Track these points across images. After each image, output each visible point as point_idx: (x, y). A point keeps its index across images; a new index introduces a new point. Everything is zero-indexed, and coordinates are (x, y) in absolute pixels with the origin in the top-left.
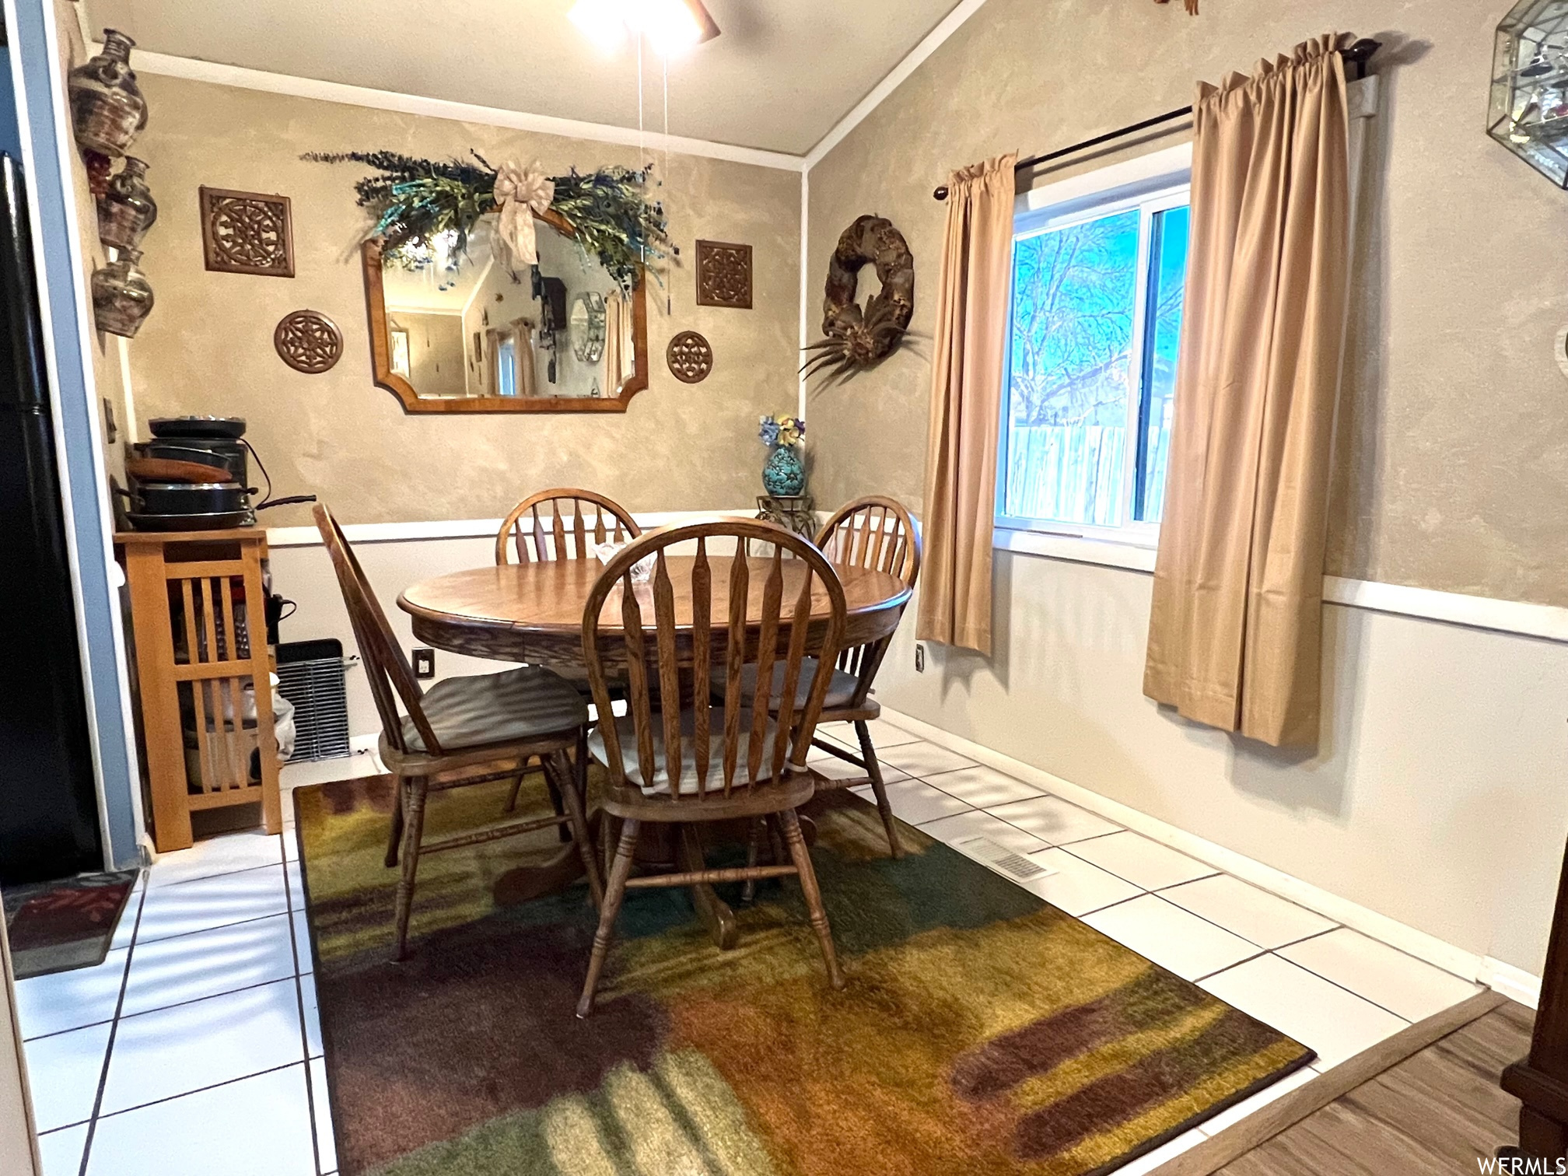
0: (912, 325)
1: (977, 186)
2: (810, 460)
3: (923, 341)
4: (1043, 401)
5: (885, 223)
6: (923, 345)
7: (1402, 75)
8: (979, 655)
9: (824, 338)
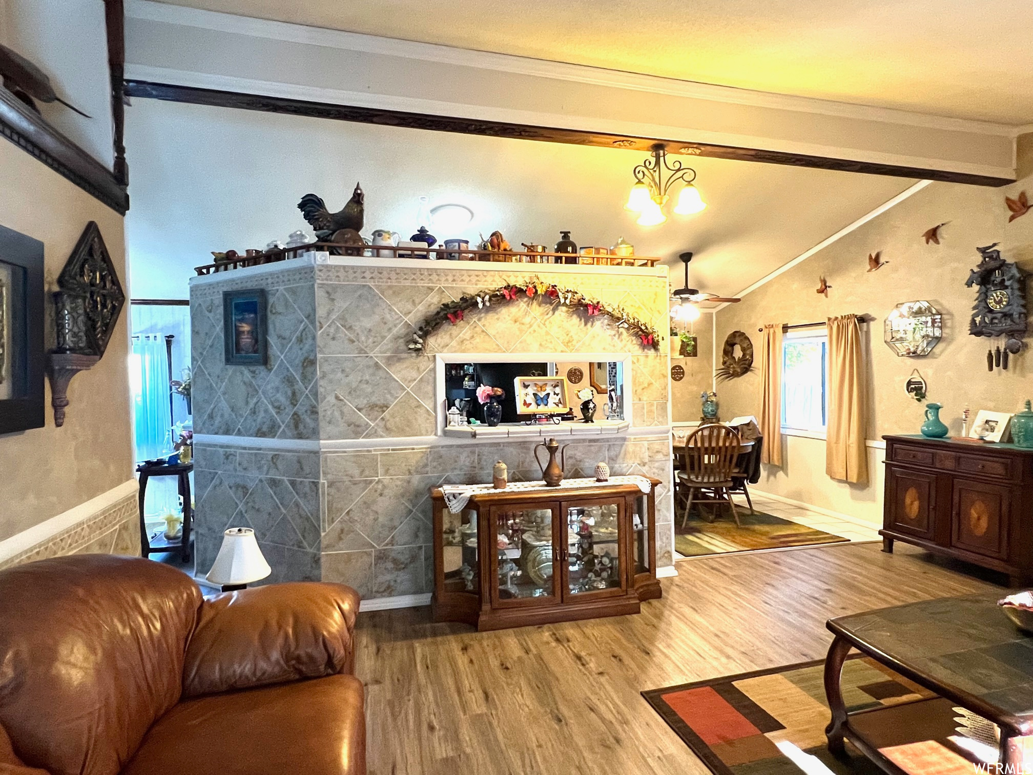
0: (753, 365)
1: (772, 331)
2: (717, 405)
3: (757, 370)
5: (744, 334)
7: (872, 323)
8: (779, 467)
9: (723, 367)
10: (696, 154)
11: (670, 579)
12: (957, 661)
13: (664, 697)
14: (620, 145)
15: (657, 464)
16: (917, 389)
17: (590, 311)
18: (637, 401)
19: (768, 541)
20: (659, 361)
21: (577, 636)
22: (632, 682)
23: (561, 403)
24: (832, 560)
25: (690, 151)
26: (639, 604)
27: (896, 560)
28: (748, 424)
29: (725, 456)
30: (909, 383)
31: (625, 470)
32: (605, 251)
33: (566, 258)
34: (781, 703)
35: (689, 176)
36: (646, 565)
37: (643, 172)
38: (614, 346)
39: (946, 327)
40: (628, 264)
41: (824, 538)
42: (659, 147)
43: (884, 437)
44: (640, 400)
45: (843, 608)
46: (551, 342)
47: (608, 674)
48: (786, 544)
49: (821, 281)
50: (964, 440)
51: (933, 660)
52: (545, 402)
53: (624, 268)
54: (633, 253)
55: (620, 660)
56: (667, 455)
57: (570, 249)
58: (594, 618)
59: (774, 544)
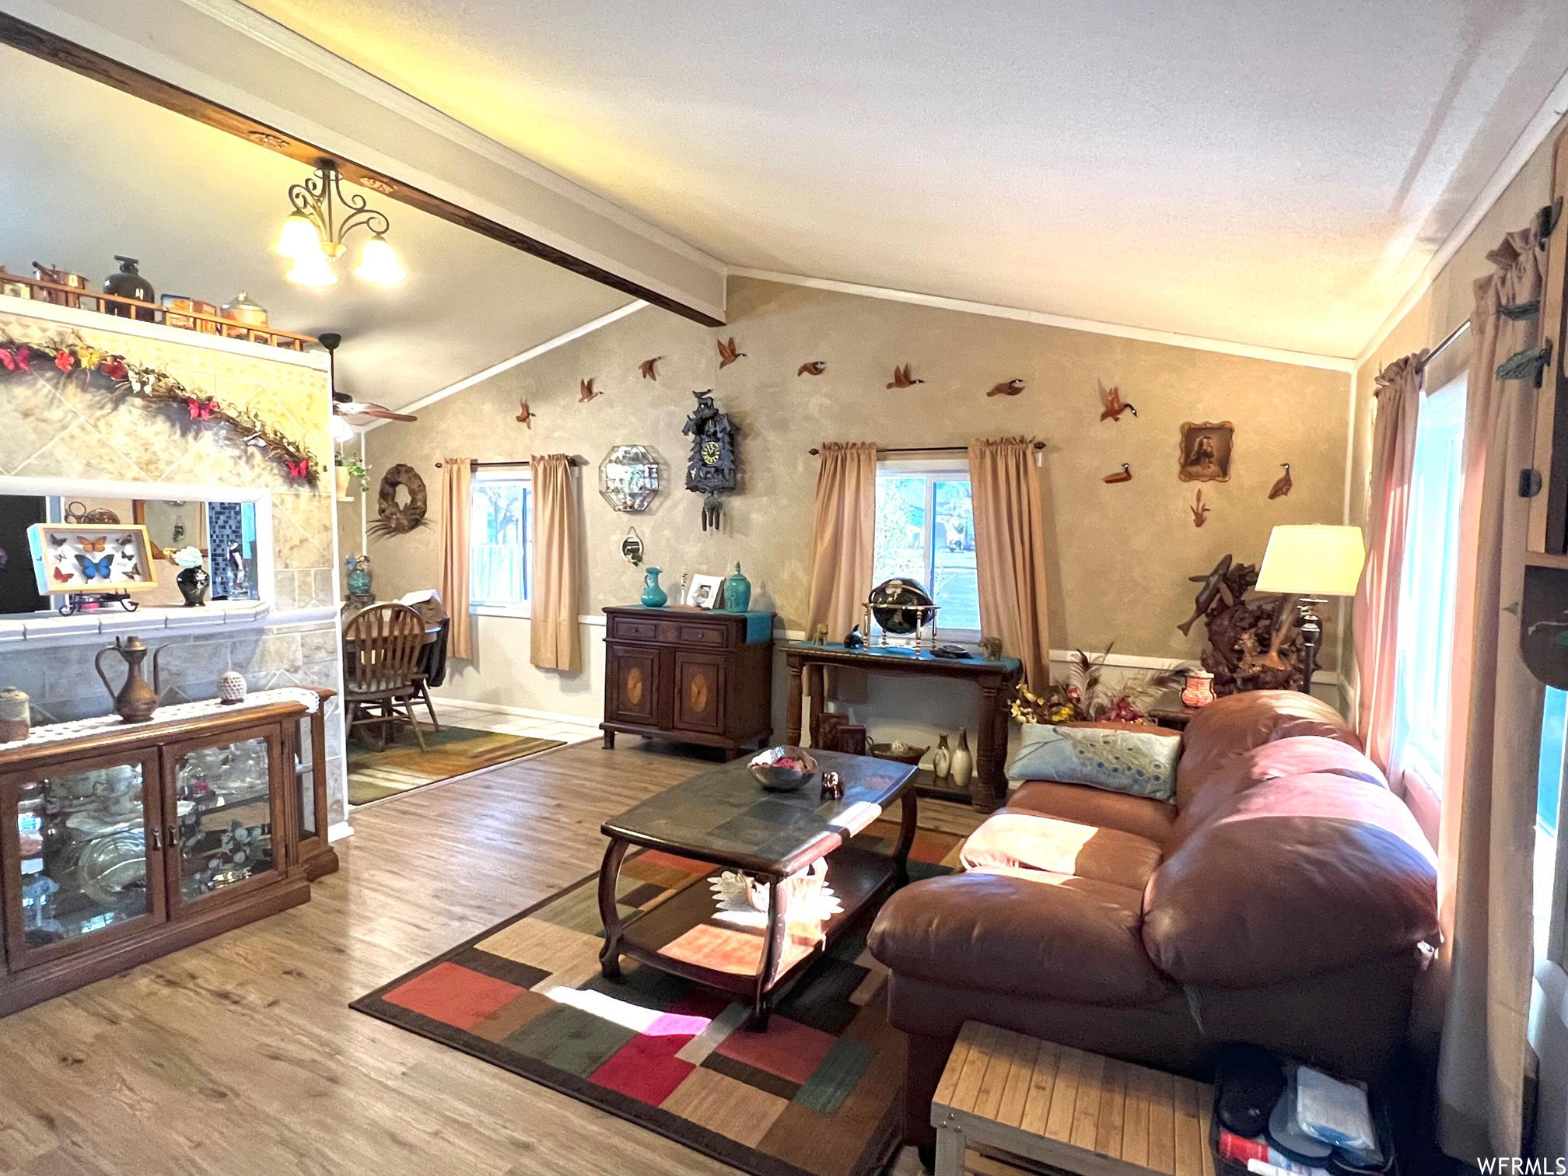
0: (426, 516)
1: (455, 467)
2: (370, 575)
3: (433, 523)
4: (508, 506)
5: (411, 469)
6: (432, 525)
7: (584, 468)
8: (467, 660)
9: (379, 517)
10: (383, 193)
11: (343, 841)
12: (728, 829)
13: (385, 997)
14: (261, 140)
15: (316, 668)
16: (633, 551)
17: (194, 412)
18: (281, 568)
19: (468, 762)
20: (316, 503)
21: (208, 965)
22: (331, 996)
23: (138, 573)
24: (554, 770)
25: (378, 184)
26: (308, 887)
27: (619, 756)
28: (428, 602)
29: (394, 651)
30: (626, 544)
31: (263, 682)
32: (213, 311)
33: (138, 308)
34: (538, 949)
35: (378, 224)
36: (309, 825)
37: (304, 197)
38: (239, 475)
39: (663, 479)
40: (258, 339)
41: (538, 746)
42: (327, 163)
43: (605, 610)
44: (287, 566)
45: (579, 822)
46: (111, 460)
47: (285, 1000)
48: (492, 762)
49: (522, 405)
50: (681, 608)
51: (709, 834)
52: (104, 571)
53: (251, 346)
54: (265, 323)
55: (300, 974)
56: (333, 652)
57: (140, 293)
58: (228, 931)
59: (479, 763)
